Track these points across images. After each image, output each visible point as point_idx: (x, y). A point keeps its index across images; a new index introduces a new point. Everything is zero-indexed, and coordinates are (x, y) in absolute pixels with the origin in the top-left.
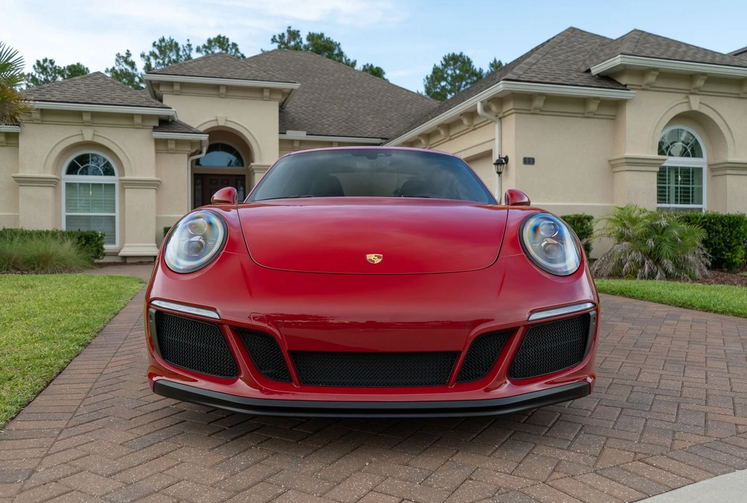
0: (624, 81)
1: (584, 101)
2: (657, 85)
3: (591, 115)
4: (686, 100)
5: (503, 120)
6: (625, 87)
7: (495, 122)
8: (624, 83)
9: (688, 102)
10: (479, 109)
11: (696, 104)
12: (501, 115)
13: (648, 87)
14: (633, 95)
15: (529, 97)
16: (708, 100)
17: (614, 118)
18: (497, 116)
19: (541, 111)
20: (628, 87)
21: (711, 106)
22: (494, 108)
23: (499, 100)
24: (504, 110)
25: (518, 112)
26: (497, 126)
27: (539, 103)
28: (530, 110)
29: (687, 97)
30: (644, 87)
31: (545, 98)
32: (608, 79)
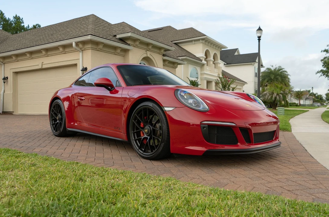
0: (129, 42)
1: (115, 48)
2: (139, 46)
3: (117, 54)
4: (146, 53)
5: (83, 51)
6: (129, 45)
7: (80, 52)
8: (129, 43)
9: (147, 53)
10: (74, 45)
11: (149, 54)
12: (82, 49)
13: (136, 46)
14: (132, 48)
15: (97, 43)
16: (152, 53)
17: (124, 56)
18: (81, 49)
19: (101, 50)
20: (130, 45)
21: (153, 56)
22: (81, 46)
23: (84, 43)
24: (85, 47)
25: (92, 49)
26: (81, 54)
27: (101, 46)
28: (97, 49)
29: (146, 52)
30: (135, 46)
31: (103, 45)
32: (122, 40)
